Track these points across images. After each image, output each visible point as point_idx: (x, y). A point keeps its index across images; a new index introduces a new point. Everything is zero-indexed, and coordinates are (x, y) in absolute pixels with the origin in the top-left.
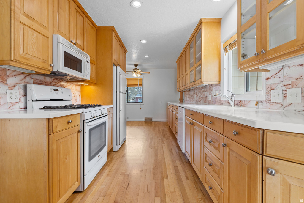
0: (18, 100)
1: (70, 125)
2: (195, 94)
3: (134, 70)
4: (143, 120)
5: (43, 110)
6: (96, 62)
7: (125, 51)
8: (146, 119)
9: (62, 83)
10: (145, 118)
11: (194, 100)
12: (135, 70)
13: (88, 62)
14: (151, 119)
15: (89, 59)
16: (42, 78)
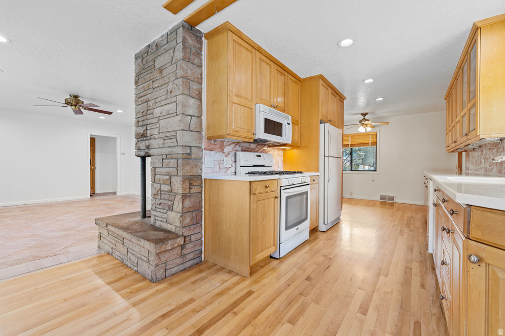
0: (231, 166)
1: (268, 189)
2: (484, 156)
3: (360, 122)
4: (378, 199)
5: (247, 175)
6: (300, 122)
7: (342, 98)
8: (383, 198)
9: (265, 148)
10: (381, 196)
11: (481, 168)
12: (363, 122)
13: (289, 124)
14: (392, 199)
15: (290, 120)
16: (247, 145)
